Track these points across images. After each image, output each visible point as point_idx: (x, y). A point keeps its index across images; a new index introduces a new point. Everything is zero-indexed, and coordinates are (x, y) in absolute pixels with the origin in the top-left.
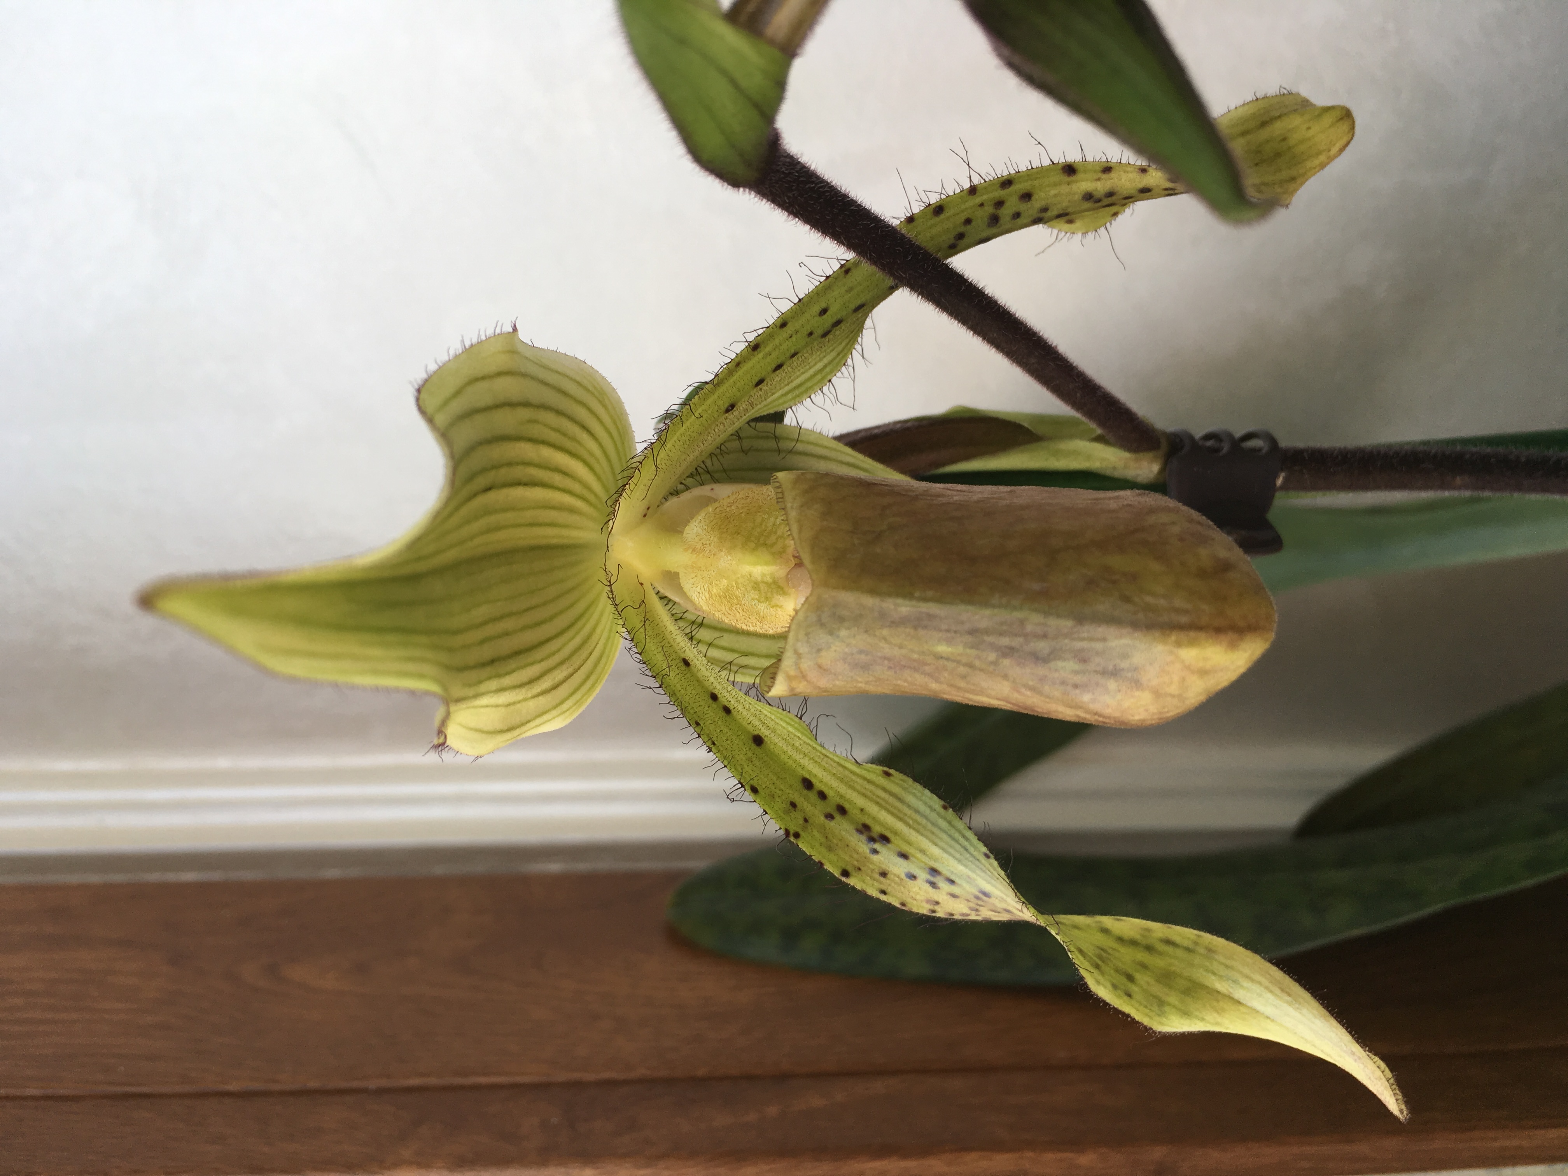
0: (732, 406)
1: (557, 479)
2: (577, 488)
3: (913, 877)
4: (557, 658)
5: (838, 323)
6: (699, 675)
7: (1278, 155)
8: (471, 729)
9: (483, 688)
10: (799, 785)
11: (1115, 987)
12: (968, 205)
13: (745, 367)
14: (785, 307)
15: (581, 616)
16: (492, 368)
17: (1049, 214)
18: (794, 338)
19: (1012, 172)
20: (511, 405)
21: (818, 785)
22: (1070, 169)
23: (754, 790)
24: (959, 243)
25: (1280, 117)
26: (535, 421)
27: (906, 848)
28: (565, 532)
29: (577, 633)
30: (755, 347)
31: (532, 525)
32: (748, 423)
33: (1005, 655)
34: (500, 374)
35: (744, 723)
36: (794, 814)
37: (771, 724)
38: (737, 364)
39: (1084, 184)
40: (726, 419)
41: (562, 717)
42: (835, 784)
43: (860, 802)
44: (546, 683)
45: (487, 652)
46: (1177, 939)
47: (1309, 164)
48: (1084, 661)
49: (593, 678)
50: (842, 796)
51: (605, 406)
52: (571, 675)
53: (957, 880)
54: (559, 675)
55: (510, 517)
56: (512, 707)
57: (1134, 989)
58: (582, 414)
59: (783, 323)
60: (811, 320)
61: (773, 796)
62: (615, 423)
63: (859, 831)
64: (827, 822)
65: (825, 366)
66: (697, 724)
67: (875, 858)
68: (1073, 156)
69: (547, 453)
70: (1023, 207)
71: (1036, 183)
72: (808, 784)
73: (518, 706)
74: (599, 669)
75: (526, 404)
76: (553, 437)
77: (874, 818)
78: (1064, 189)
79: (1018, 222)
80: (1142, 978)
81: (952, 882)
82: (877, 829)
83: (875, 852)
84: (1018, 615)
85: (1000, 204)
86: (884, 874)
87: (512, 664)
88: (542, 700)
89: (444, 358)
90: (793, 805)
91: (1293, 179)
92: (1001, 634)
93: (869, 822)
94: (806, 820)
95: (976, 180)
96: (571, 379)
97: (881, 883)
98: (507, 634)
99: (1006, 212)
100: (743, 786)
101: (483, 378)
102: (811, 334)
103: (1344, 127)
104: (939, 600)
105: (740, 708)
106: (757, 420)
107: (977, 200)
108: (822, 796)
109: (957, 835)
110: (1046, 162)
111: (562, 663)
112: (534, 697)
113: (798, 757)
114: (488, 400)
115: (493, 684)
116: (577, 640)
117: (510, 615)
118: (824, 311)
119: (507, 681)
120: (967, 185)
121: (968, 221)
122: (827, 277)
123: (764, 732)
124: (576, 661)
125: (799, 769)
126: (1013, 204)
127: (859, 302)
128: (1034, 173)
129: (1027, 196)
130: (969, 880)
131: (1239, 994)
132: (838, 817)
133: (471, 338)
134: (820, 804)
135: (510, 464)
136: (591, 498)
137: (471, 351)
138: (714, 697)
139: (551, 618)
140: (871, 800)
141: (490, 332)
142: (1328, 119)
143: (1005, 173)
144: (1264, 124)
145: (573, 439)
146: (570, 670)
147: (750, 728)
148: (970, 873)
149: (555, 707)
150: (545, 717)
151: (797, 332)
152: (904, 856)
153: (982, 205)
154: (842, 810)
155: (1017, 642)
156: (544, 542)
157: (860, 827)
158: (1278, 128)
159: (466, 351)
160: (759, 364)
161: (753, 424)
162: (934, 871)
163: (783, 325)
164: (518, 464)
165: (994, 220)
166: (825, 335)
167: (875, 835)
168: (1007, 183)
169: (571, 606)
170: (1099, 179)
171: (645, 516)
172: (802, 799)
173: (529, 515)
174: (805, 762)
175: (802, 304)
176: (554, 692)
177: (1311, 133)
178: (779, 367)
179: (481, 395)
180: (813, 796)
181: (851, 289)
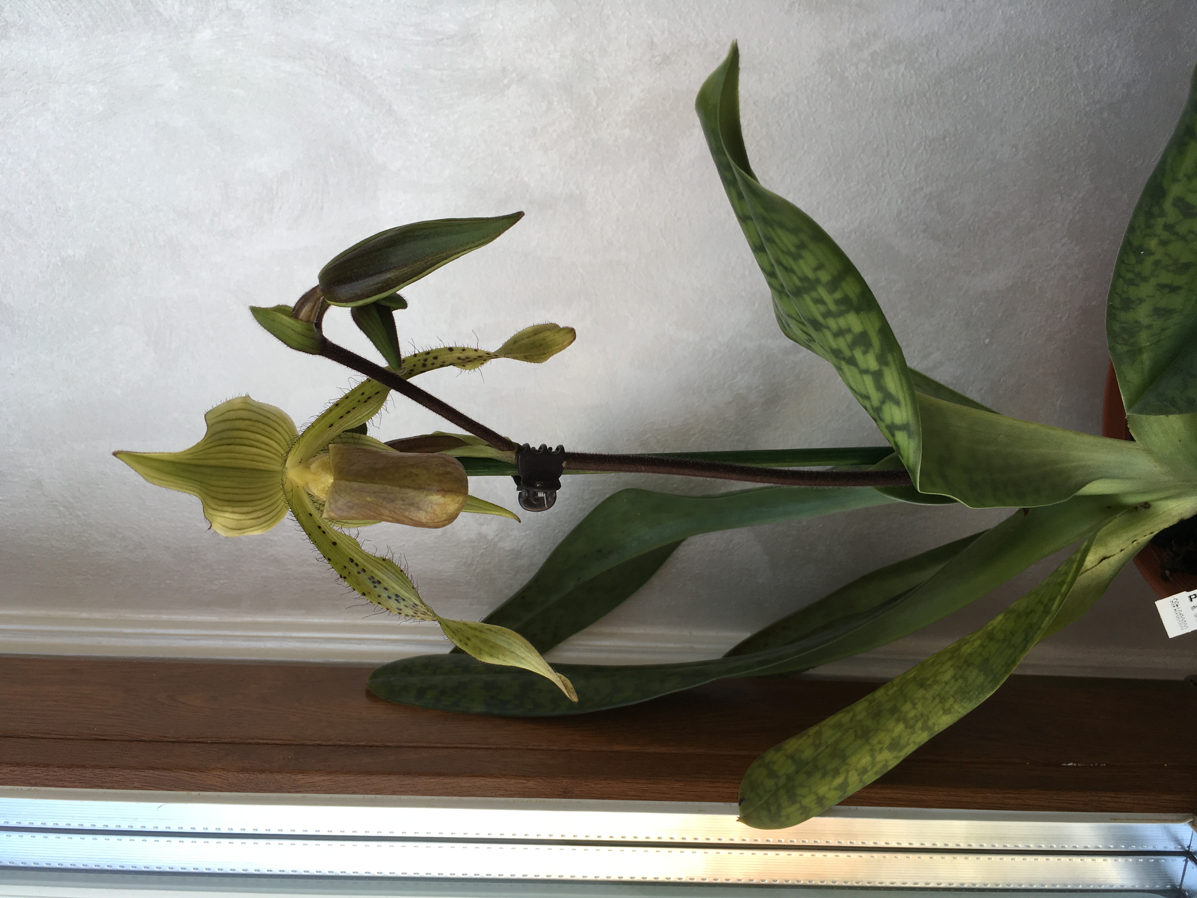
0: (332, 425)
1: (263, 446)
2: (273, 451)
3: (389, 597)
4: (259, 507)
5: (369, 398)
6: (315, 519)
7: (541, 345)
8: (224, 526)
9: (226, 508)
10: (348, 560)
11: (460, 641)
12: (414, 360)
13: (334, 412)
14: (347, 392)
15: (271, 495)
16: (237, 408)
17: (445, 364)
18: (352, 402)
19: (430, 349)
20: (244, 419)
21: (355, 561)
22: (451, 349)
23: (329, 560)
24: (412, 374)
25: (542, 332)
26: (254, 426)
27: (386, 586)
28: (267, 465)
29: (269, 501)
30: (337, 405)
31: (252, 461)
32: (343, 432)
33: (383, 500)
34: (239, 409)
35: (330, 538)
36: (345, 570)
37: (342, 539)
38: (330, 410)
39: (456, 355)
40: (330, 429)
41: (261, 530)
42: (361, 560)
43: (371, 568)
44: (254, 515)
45: (226, 497)
46: (493, 630)
47: (553, 348)
48: (403, 501)
49: (275, 518)
50: (364, 566)
51: (286, 424)
52: (266, 515)
53: (406, 599)
54: (260, 514)
55: (242, 456)
56: (240, 521)
57: (468, 642)
58: (275, 425)
59: (347, 397)
60: (358, 396)
61: (337, 563)
62: (289, 429)
63: (370, 579)
64: (358, 575)
65: (369, 413)
66: (310, 534)
67: (376, 589)
68: (452, 345)
69: (258, 437)
70: (434, 361)
71: (439, 353)
72: (352, 560)
73: (243, 521)
74: (278, 516)
75: (250, 420)
76: (261, 431)
77: (376, 574)
78: (449, 356)
79: (433, 367)
80: (474, 640)
81: (404, 600)
82: (376, 579)
83: (375, 587)
84: (385, 486)
85: (426, 360)
86: (379, 596)
87: (239, 504)
88: (253, 521)
89: (219, 403)
90: (345, 567)
91: (545, 354)
92: (382, 493)
93: (373, 576)
94: (349, 573)
95: (417, 352)
96: (272, 414)
97: (378, 599)
98: (237, 494)
99: (428, 363)
100: (324, 557)
101: (233, 410)
102: (359, 401)
103: (570, 335)
104: (364, 482)
105: (330, 532)
106: (347, 431)
107: (418, 358)
108: (357, 565)
109: (404, 581)
110: (442, 347)
111: (262, 509)
112: (249, 519)
113: (349, 551)
114: (234, 417)
115: (230, 509)
116: (269, 503)
117: (240, 488)
118: (363, 394)
119: (236, 510)
120: (413, 354)
121: (415, 366)
122: (362, 382)
123: (338, 541)
124: (268, 510)
125: (349, 555)
126: (430, 360)
127: (376, 391)
128: (438, 350)
129: (436, 358)
130: (409, 599)
131: (512, 649)
132: (362, 573)
133: (230, 397)
134: (356, 568)
135: (241, 438)
136: (278, 454)
137: (229, 402)
138: (320, 527)
139: (258, 493)
140: (375, 568)
141: (237, 396)
142: (562, 333)
143: (427, 350)
144: (536, 334)
145: (271, 433)
146: (265, 513)
147: (332, 539)
148: (410, 597)
149: (259, 525)
150: (254, 528)
151: (353, 400)
152: (386, 589)
153: (419, 360)
154: (364, 571)
155: (386, 495)
156: (259, 468)
157: (370, 577)
158: (541, 335)
159: (227, 402)
160: (339, 411)
161: (345, 433)
162: (397, 596)
163: (347, 398)
164: (245, 439)
165: (424, 365)
166: (365, 402)
167: (376, 580)
168: (428, 353)
169: (269, 491)
170: (461, 353)
171: (300, 462)
172: (349, 566)
173: (250, 457)
174: (352, 553)
175: (353, 392)
176: (257, 520)
177: (555, 338)
178: (349, 412)
179: (232, 415)
180: (353, 565)
181: (372, 387)
